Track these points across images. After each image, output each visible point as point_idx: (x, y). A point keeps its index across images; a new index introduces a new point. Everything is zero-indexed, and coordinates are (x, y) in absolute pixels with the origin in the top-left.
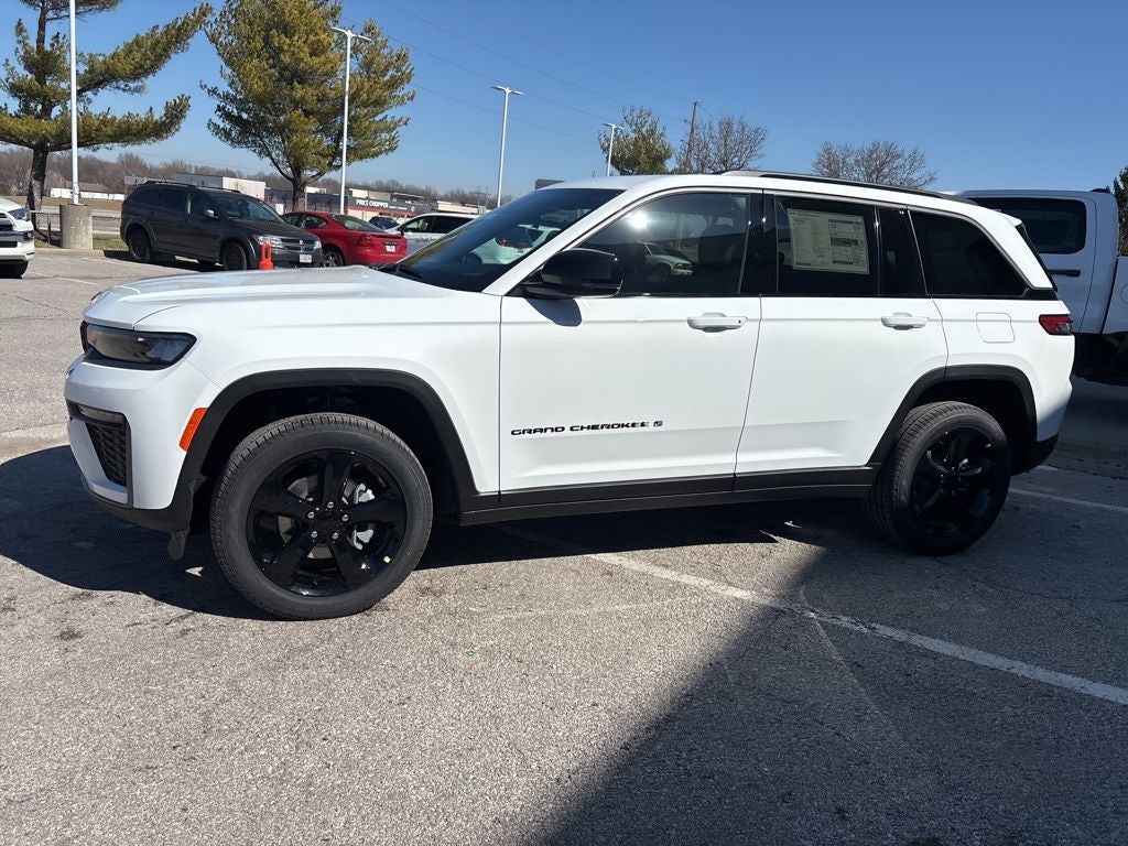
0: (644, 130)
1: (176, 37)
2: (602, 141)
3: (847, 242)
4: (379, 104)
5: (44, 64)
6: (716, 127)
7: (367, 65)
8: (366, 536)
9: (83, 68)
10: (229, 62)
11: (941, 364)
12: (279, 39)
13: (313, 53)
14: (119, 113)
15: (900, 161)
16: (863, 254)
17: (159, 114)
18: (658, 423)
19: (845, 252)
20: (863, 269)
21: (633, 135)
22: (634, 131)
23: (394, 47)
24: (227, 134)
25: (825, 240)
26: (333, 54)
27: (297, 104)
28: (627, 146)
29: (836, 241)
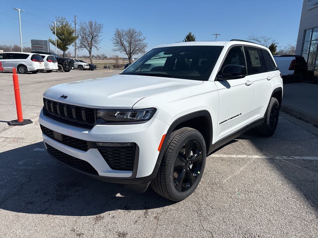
0: (64, 24)
2: (51, 27)
6: (88, 24)
11: (275, 88)
15: (136, 34)
16: (260, 61)
18: (241, 114)
19: (257, 61)
20: (260, 65)
21: (60, 26)
22: (61, 24)
25: (254, 58)
28: (59, 29)
29: (256, 58)
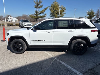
1: (46, 9)
3: (65, 24)
4: (63, 12)
5: (37, 13)
7: (62, 9)
8: (22, 48)
9: (39, 12)
10: (51, 10)
11: (75, 36)
12: (54, 8)
13: (57, 9)
14: (41, 16)
16: (67, 25)
17: (44, 15)
18: (44, 40)
19: (65, 25)
20: (67, 26)
21: (90, 12)
23: (64, 7)
24: (51, 16)
25: (63, 24)
26: (58, 9)
27: (56, 13)
29: (64, 24)
